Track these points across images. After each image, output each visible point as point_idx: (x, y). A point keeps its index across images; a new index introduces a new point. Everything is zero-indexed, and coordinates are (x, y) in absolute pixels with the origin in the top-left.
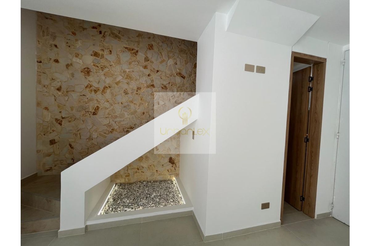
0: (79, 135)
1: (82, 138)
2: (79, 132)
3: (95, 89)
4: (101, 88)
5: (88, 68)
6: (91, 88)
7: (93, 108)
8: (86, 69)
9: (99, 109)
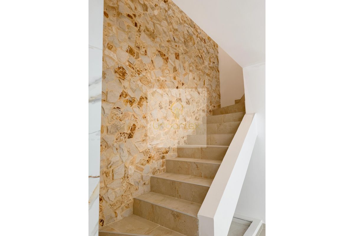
0: (111, 175)
2: (111, 169)
3: (131, 100)
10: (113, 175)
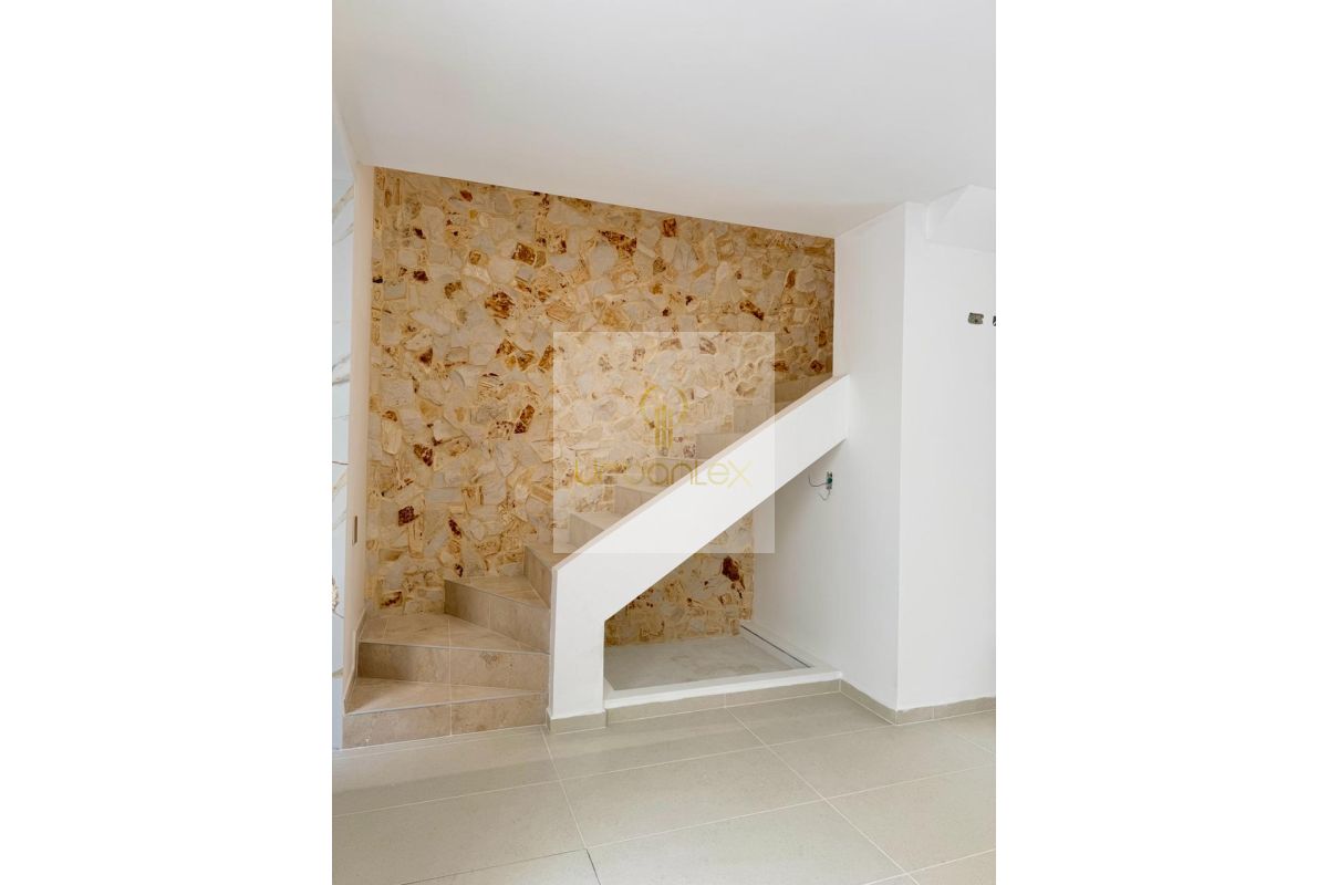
0: (477, 494)
1: (485, 501)
2: (478, 485)
3: (523, 356)
4: (540, 353)
5: (504, 296)
6: (513, 354)
7: (518, 413)
8: (499, 299)
9: (535, 414)
10: (482, 497)
